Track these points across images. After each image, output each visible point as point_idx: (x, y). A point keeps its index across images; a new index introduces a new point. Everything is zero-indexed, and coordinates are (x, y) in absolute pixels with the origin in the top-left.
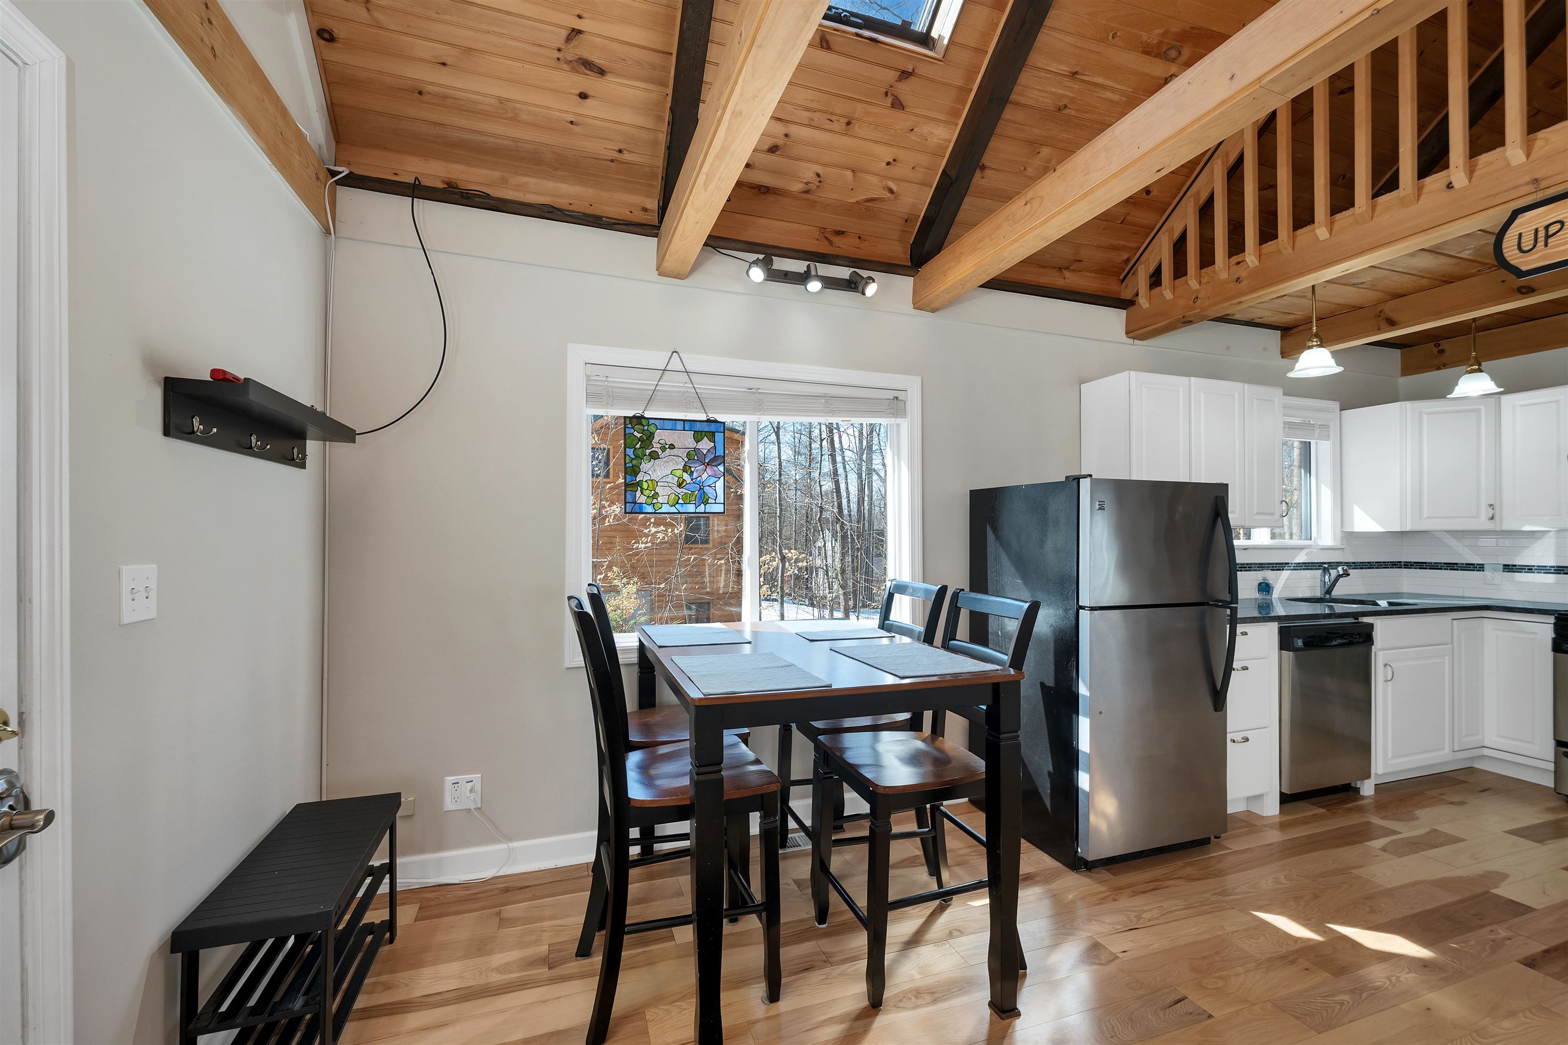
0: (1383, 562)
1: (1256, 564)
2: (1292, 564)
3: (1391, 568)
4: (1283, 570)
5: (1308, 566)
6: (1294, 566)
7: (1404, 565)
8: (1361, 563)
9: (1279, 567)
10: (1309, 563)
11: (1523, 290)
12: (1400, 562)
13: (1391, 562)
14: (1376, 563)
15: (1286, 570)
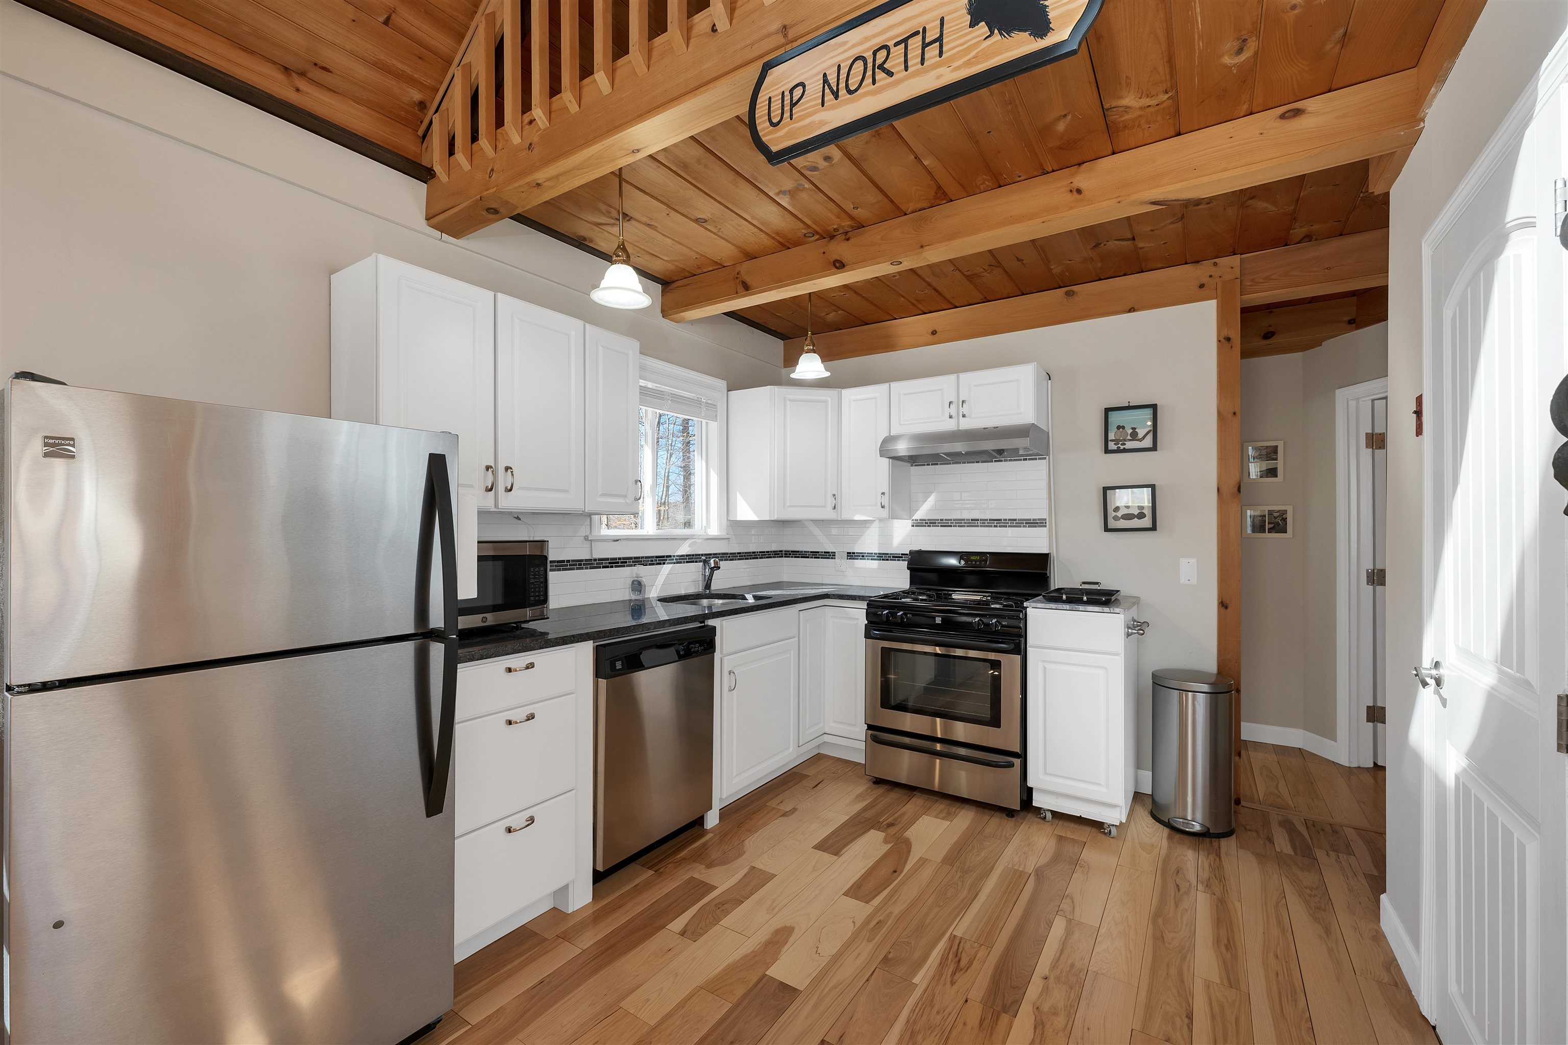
0: (767, 552)
1: (631, 558)
2: (674, 556)
3: (774, 557)
4: (664, 564)
5: (692, 559)
6: (676, 559)
7: (785, 554)
8: (746, 553)
9: (661, 560)
10: (693, 555)
11: (837, 265)
12: (781, 551)
13: (774, 552)
14: (760, 552)
15: (668, 563)
